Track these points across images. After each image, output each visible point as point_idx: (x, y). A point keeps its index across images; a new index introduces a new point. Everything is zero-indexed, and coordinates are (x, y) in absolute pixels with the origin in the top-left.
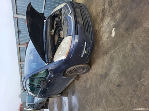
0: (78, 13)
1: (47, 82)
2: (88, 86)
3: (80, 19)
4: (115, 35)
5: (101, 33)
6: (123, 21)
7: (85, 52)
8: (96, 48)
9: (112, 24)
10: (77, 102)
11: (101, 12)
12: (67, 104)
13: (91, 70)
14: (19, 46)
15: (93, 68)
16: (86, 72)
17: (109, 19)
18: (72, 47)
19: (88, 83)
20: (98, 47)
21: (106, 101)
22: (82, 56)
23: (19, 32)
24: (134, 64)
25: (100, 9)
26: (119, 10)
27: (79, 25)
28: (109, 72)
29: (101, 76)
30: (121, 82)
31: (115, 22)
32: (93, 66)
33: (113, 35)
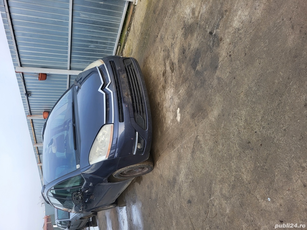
0: (123, 83)
1: (83, 193)
2: (154, 196)
3: (126, 93)
4: (180, 120)
5: (164, 110)
6: (188, 102)
7: (137, 146)
8: (159, 133)
9: (177, 101)
10: (140, 222)
11: (162, 73)
12: (126, 222)
13: (155, 169)
14: (30, 118)
15: (157, 166)
16: (148, 172)
17: (172, 91)
18: (114, 142)
19: (153, 191)
20: (162, 132)
21: (177, 224)
22: (134, 154)
23: (28, 94)
24: (203, 172)
25: (160, 69)
26: (183, 83)
27: (124, 105)
28: (177, 178)
29: (169, 182)
30: (192, 197)
31: (179, 98)
32: (157, 163)
33: (179, 118)
